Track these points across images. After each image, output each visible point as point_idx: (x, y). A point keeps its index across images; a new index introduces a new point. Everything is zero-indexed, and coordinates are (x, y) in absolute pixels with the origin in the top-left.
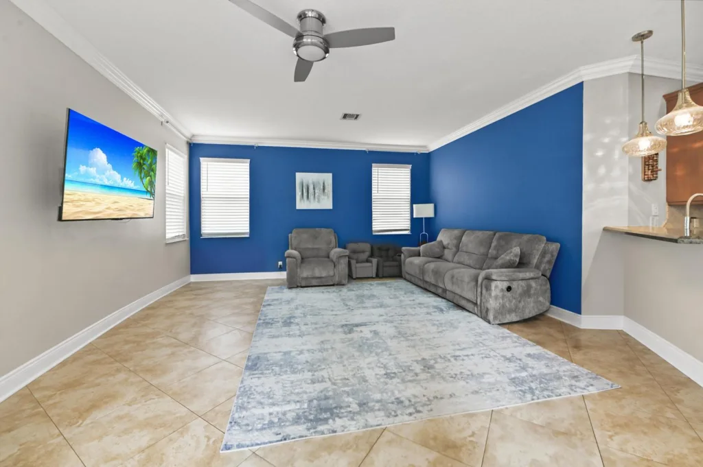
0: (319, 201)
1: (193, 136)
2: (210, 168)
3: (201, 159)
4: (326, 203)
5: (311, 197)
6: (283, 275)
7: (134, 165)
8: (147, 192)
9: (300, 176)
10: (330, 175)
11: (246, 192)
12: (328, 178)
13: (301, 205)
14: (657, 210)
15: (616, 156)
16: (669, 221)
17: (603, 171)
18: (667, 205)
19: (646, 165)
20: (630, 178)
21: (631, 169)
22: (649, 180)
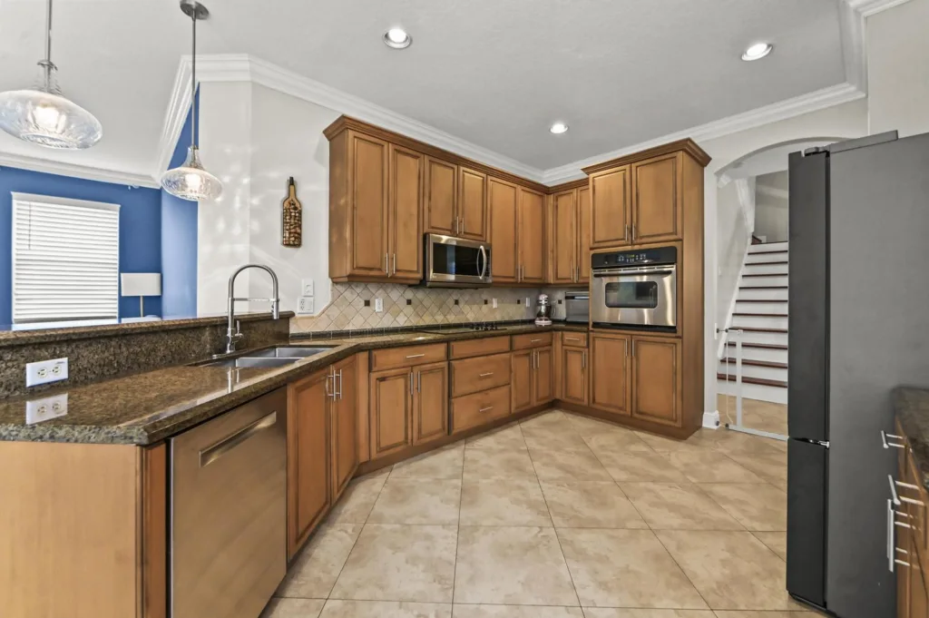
14: (310, 288)
15: (237, 204)
16: (332, 303)
17: (221, 226)
18: (330, 281)
19: (284, 223)
20: (255, 240)
21: (256, 226)
22: (288, 245)
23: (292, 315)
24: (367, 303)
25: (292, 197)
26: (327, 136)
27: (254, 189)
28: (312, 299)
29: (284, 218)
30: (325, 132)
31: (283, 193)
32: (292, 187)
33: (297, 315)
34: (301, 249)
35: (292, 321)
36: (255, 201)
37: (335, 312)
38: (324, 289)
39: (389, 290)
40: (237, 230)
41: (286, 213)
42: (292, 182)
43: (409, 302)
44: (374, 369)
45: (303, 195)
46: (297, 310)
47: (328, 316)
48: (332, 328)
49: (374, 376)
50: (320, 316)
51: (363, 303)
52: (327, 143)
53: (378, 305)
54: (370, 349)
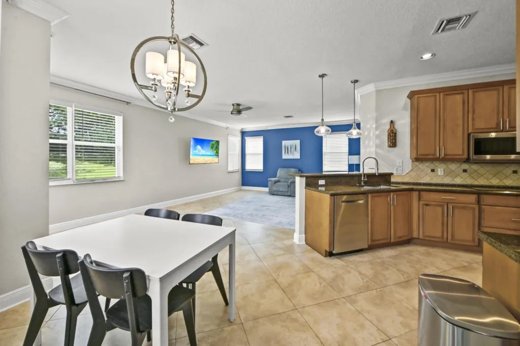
0: (293, 155)
1: (242, 129)
2: (249, 141)
3: (246, 138)
4: (297, 156)
5: (289, 152)
6: (267, 189)
7: (210, 148)
8: (215, 155)
9: (284, 143)
10: (299, 141)
11: (262, 152)
12: (298, 142)
13: (285, 156)
14: (401, 164)
15: (371, 135)
16: (412, 170)
17: (367, 142)
18: (411, 161)
19: (388, 139)
20: (377, 146)
21: (378, 141)
22: (390, 147)
23: (392, 174)
24: (433, 171)
25: (392, 128)
26: (409, 98)
27: (377, 128)
28: (401, 168)
29: (388, 137)
30: (408, 97)
31: (388, 127)
32: (392, 124)
33: (394, 174)
34: (396, 148)
35: (392, 177)
36: (377, 133)
37: (413, 174)
38: (408, 164)
39: (448, 164)
40: (371, 144)
41: (389, 135)
42: (392, 122)
43: (465, 171)
44: (422, 199)
45: (398, 126)
46: (394, 172)
47: (410, 176)
48: (412, 181)
49: (421, 203)
50: (406, 175)
51: (430, 170)
52: (409, 101)
53: (440, 172)
54: (419, 191)
